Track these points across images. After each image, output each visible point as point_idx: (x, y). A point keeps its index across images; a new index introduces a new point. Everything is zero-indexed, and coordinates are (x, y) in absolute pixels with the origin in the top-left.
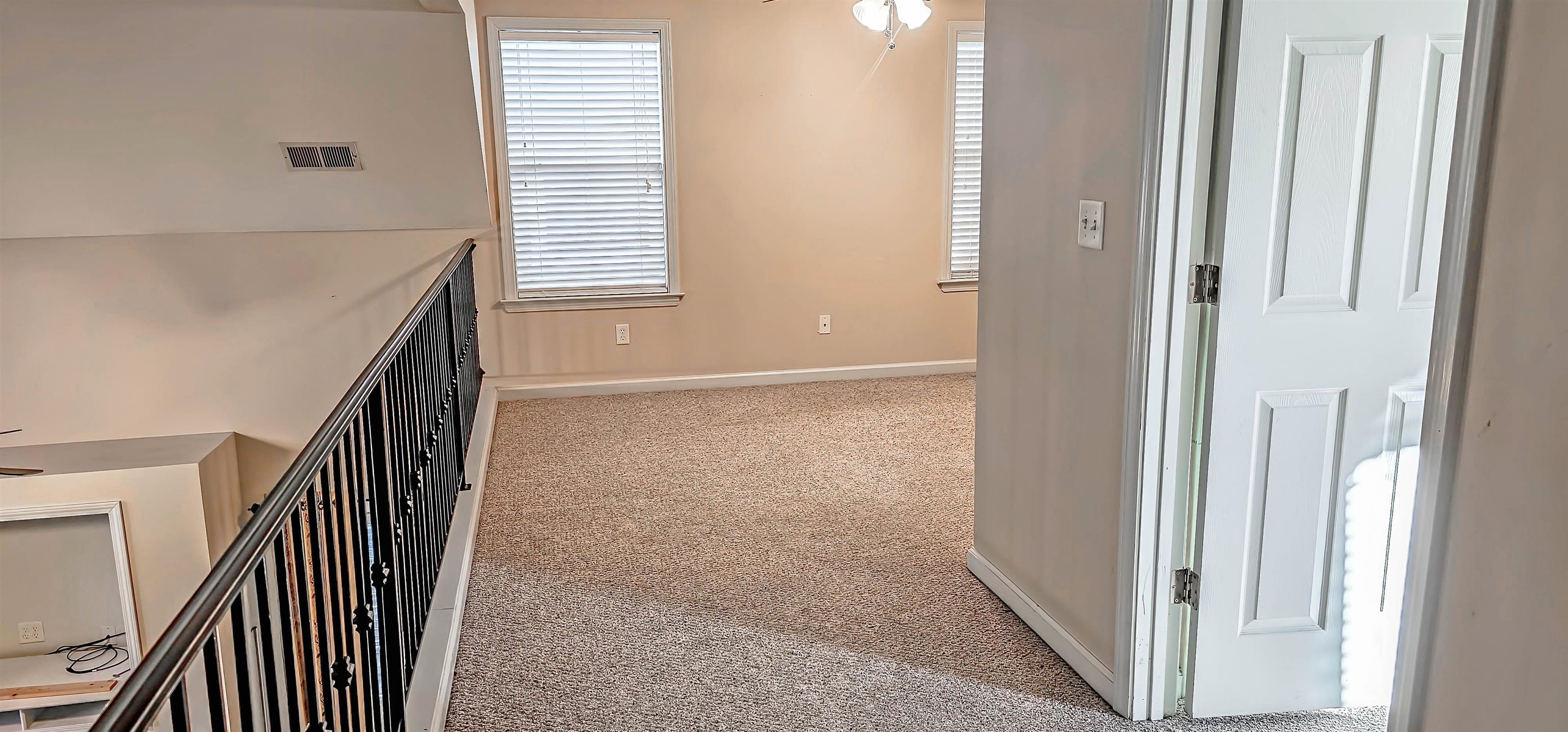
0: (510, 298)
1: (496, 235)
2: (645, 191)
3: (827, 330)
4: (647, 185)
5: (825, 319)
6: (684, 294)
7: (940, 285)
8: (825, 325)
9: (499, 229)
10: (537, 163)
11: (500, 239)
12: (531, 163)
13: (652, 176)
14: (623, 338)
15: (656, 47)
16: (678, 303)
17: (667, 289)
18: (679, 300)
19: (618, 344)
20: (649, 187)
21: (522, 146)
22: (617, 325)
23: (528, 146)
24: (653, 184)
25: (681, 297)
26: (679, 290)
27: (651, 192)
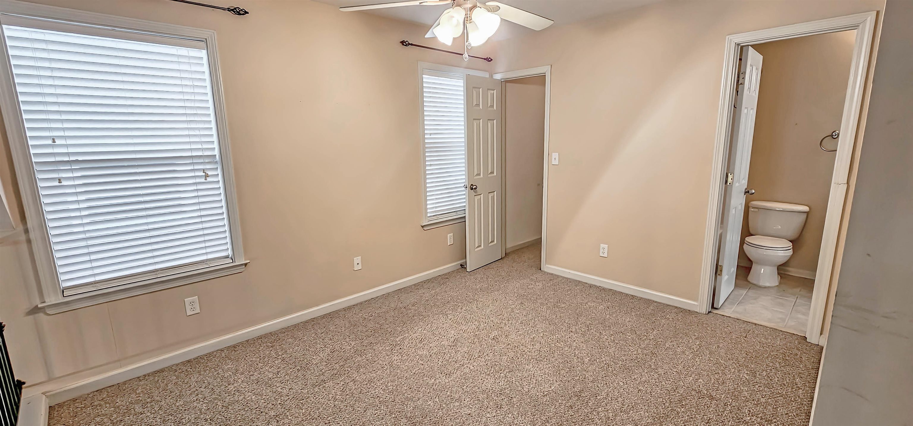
0: (52, 299)
1: (23, 237)
2: (203, 180)
3: (360, 267)
4: (204, 174)
5: (357, 260)
6: (248, 261)
7: (423, 227)
8: (358, 264)
9: (27, 231)
10: (73, 158)
11: (29, 241)
12: (66, 159)
13: (208, 166)
14: (193, 309)
15: (203, 54)
16: (244, 269)
17: (232, 260)
18: (244, 267)
19: (188, 315)
20: (207, 176)
21: (50, 142)
22: (185, 300)
23: (58, 142)
24: (210, 173)
25: (246, 265)
26: (244, 259)
27: (209, 179)
